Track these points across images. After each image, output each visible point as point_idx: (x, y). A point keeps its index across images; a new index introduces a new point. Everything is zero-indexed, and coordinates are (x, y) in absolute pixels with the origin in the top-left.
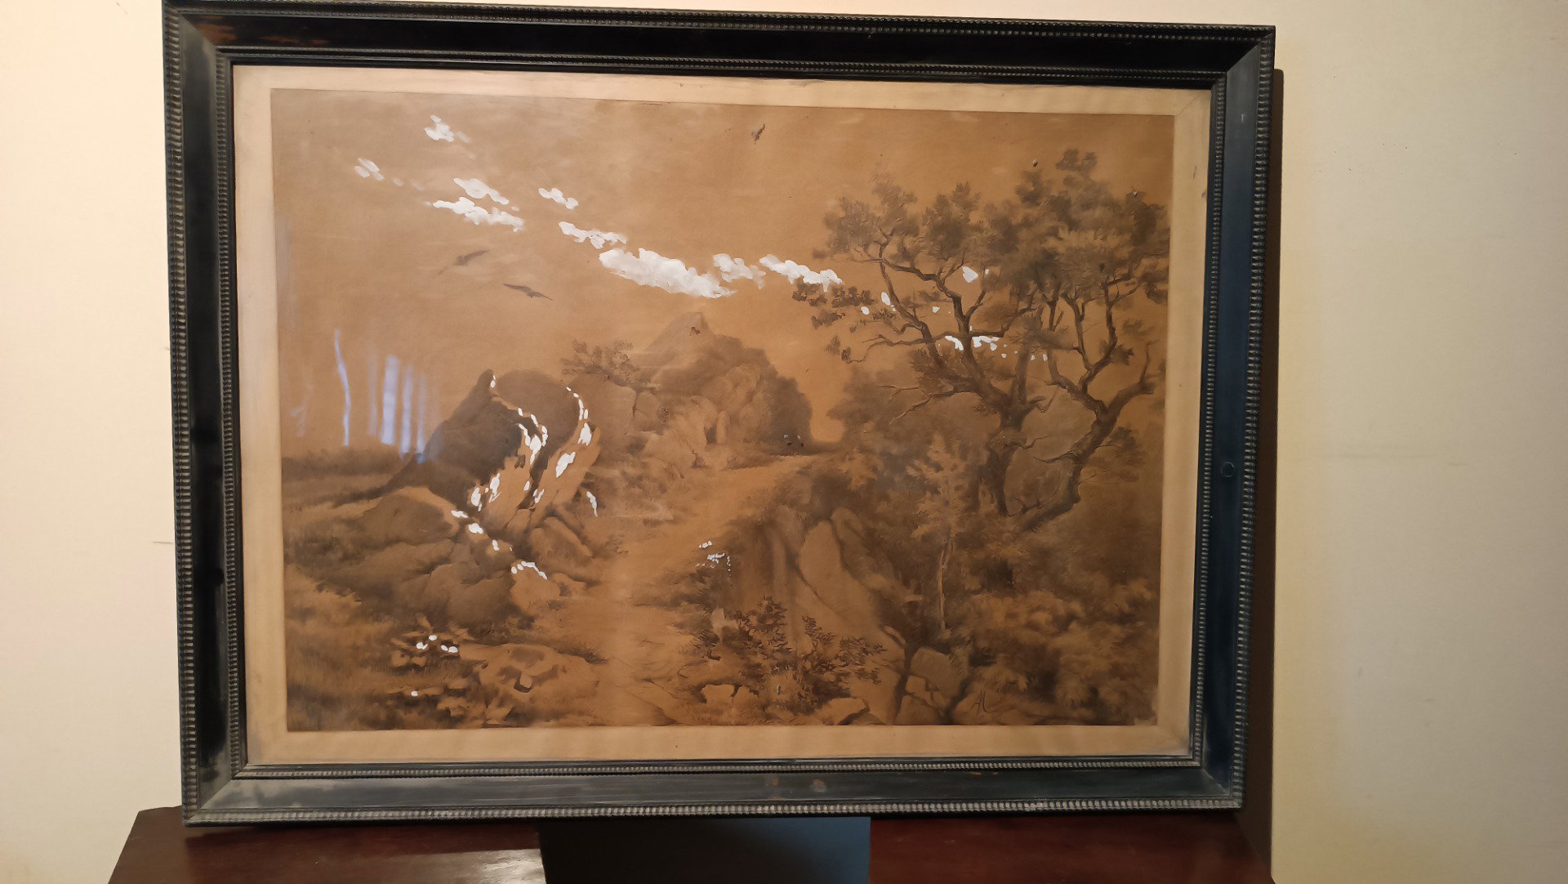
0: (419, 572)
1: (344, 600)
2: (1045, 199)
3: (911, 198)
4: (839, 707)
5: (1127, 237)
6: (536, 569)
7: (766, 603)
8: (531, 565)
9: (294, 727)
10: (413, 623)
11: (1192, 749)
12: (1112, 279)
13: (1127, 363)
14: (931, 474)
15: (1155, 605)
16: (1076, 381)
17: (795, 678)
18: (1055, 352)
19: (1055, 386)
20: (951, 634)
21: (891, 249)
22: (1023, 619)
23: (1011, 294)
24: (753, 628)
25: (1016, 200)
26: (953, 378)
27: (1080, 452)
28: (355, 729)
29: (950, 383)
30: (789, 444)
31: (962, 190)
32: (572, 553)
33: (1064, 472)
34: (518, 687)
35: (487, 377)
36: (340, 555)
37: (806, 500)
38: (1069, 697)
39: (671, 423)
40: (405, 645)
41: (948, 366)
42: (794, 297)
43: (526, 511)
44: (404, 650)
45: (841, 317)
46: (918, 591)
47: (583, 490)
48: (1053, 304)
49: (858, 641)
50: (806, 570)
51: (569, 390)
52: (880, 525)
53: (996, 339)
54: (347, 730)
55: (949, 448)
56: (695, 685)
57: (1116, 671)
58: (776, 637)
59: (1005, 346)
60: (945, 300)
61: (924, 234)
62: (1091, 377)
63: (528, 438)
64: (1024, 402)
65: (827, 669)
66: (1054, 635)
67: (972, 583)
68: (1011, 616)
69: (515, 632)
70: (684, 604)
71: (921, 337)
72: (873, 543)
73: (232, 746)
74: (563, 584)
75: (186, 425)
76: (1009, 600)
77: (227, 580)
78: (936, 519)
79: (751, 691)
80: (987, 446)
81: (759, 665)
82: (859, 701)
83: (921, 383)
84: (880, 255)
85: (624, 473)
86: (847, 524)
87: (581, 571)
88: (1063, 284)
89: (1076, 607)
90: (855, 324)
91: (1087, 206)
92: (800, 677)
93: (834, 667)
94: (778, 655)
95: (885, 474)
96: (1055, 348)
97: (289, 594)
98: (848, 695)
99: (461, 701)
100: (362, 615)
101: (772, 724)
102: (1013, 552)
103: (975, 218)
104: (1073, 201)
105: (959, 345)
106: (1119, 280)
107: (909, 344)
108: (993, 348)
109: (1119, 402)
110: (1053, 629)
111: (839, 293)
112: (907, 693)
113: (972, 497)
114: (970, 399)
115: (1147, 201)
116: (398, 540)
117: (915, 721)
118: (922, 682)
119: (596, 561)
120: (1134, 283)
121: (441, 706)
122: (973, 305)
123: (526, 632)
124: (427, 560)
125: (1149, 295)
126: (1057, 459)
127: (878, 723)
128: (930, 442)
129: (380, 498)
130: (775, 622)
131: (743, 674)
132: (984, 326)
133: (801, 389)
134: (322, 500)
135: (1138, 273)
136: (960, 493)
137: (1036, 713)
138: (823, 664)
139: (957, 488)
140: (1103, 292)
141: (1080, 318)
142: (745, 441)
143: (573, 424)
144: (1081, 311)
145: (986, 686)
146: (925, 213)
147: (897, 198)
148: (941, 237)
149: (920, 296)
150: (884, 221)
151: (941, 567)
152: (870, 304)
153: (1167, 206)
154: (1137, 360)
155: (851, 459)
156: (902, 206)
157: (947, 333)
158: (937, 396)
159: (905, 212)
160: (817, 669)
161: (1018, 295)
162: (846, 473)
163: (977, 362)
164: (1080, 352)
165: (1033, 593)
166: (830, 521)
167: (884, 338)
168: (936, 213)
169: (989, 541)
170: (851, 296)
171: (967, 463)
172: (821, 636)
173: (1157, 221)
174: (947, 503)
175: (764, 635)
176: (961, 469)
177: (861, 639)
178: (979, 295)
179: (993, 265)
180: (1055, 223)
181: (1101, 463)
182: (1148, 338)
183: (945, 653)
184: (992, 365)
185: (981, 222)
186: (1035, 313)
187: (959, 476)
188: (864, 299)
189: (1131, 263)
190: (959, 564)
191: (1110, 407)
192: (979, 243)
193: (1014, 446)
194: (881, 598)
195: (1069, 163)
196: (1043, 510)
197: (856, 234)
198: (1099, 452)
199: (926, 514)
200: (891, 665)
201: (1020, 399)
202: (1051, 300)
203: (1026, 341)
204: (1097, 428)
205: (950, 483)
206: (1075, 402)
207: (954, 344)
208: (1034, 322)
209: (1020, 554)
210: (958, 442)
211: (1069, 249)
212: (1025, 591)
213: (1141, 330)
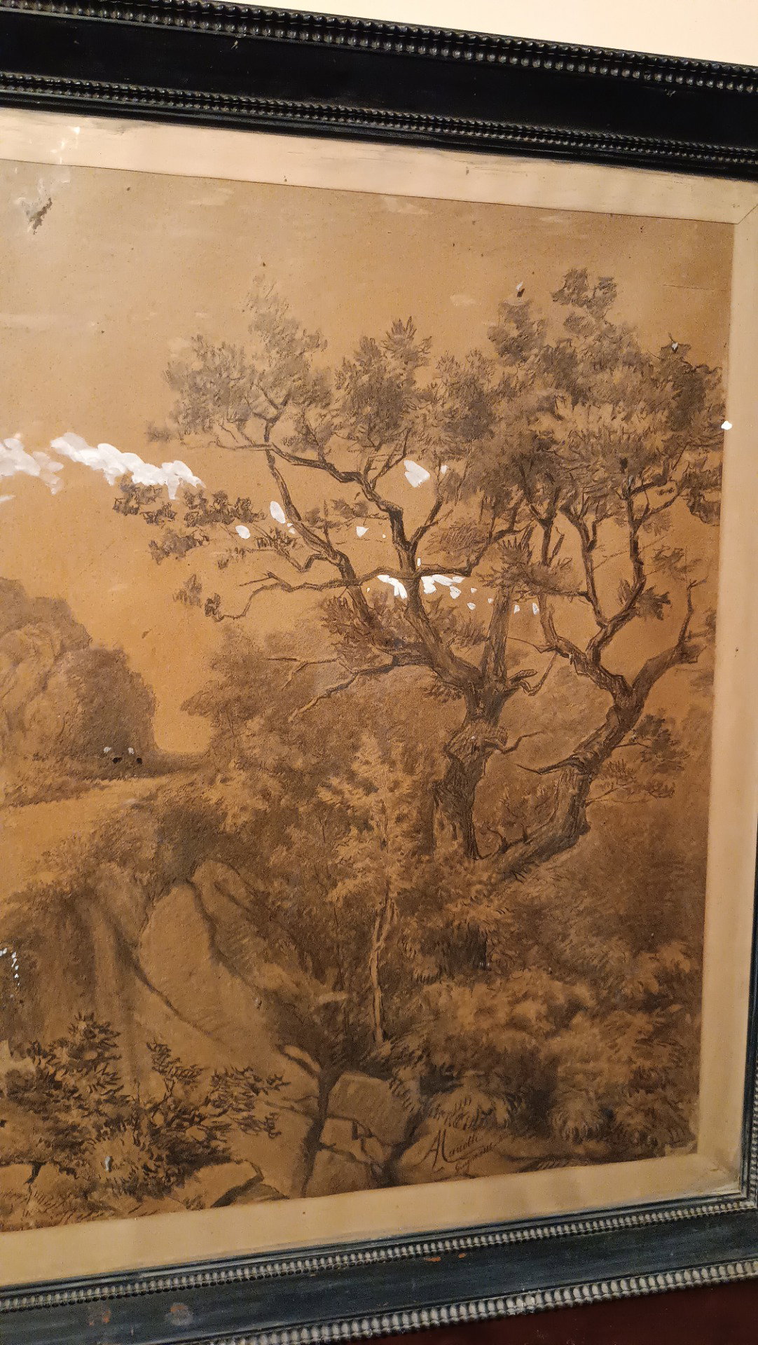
2: (535, 351)
4: (212, 1178)
5: (662, 416)
7: (82, 1026)
11: (745, 1184)
12: (638, 484)
13: (660, 617)
14: (358, 799)
15: (695, 978)
16: (582, 644)
17: (137, 1142)
18: (550, 599)
19: (551, 654)
20: (392, 1049)
21: (285, 428)
22: (502, 1016)
23: (483, 505)
24: (63, 1067)
25: (490, 351)
26: (389, 643)
27: (589, 756)
29: (386, 652)
30: (116, 760)
31: (402, 329)
33: (564, 787)
37: (148, 853)
38: (572, 1125)
41: (383, 623)
42: (117, 508)
45: (201, 543)
46: (338, 985)
48: (547, 523)
49: (242, 1073)
50: (150, 969)
52: (276, 884)
53: (459, 579)
55: (386, 759)
57: (640, 1081)
58: (103, 1079)
59: (473, 590)
60: (376, 516)
61: (341, 402)
62: (605, 640)
64: (503, 679)
65: (192, 1122)
66: (549, 1035)
67: (423, 967)
68: (484, 1012)
71: (338, 576)
72: (262, 914)
76: (481, 988)
78: (366, 870)
79: (61, 1170)
80: (446, 749)
81: (74, 1127)
82: (246, 1166)
83: (339, 652)
84: (267, 439)
86: (219, 887)
88: (565, 491)
89: (583, 991)
90: (227, 554)
91: (601, 365)
92: (146, 1140)
93: (202, 1118)
94: (107, 1109)
95: (283, 802)
96: (551, 594)
98: (227, 1160)
102: (486, 913)
103: (423, 379)
104: (579, 357)
105: (400, 590)
106: (649, 486)
107: (320, 588)
108: (455, 594)
109: (648, 678)
110: (546, 1026)
111: (197, 501)
112: (322, 1146)
113: (424, 834)
114: (416, 675)
115: (693, 359)
117: (336, 1187)
118: (348, 1126)
120: (670, 491)
122: (422, 523)
125: (692, 508)
126: (554, 767)
127: (278, 1197)
128: (355, 748)
130: (100, 1055)
131: (48, 1144)
132: (439, 559)
133: (133, 666)
135: (677, 475)
136: (405, 826)
137: (523, 1154)
138: (185, 1115)
139: (399, 819)
140: (624, 504)
141: (589, 546)
142: (37, 756)
144: (591, 534)
145: (448, 1123)
146: (340, 368)
147: (292, 340)
148: (368, 409)
149: (336, 508)
150: (271, 379)
151: (376, 945)
152: (251, 521)
153: (721, 368)
154: (675, 610)
155: (224, 781)
156: (301, 354)
157: (381, 571)
158: (365, 673)
159: (306, 365)
160: (174, 1125)
161: (493, 508)
162: (216, 804)
163: (430, 617)
164: (589, 600)
165: (516, 974)
166: (192, 885)
167: (277, 579)
168: (359, 368)
169: (451, 899)
170: (218, 507)
171: (415, 778)
172: (179, 1072)
173: (707, 391)
174: (384, 843)
175: (83, 1076)
176: (405, 788)
177: (247, 1070)
178: (432, 507)
179: (453, 458)
180: (551, 391)
181: (622, 772)
182: (691, 577)
183: (384, 1078)
184: (453, 622)
185: (434, 386)
186: (519, 536)
187: (400, 801)
188: (241, 512)
189: (667, 459)
190: (404, 939)
191: (634, 685)
192: (431, 421)
193: (488, 749)
194: (278, 1001)
195: (572, 293)
196: (533, 847)
197: (219, 400)
198: (617, 755)
199: (349, 863)
200: (296, 1106)
201: (496, 675)
202: (544, 516)
203: (507, 583)
204: (614, 718)
205: (388, 811)
206: (582, 679)
207: (392, 588)
208: (519, 552)
209: (498, 916)
210: (401, 745)
211: (573, 433)
212: (505, 972)
213: (680, 565)
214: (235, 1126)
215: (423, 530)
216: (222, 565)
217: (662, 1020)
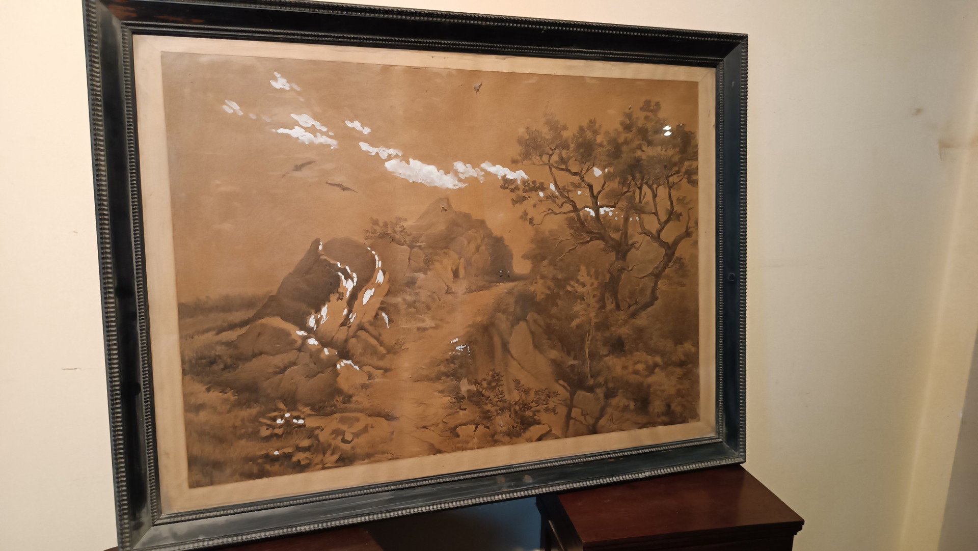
0: (276, 373)
1: (225, 396)
2: (635, 128)
3: (565, 128)
4: (535, 431)
5: (678, 150)
6: (352, 364)
7: (491, 373)
8: (349, 362)
9: (193, 485)
10: (274, 407)
11: (718, 432)
12: (670, 173)
13: (679, 221)
14: (580, 289)
15: (697, 355)
16: (654, 231)
17: (510, 416)
18: (643, 216)
19: (643, 235)
20: (594, 381)
21: (555, 158)
22: (630, 369)
23: (619, 183)
24: (485, 388)
25: (621, 129)
26: (590, 232)
27: (657, 272)
28: (237, 481)
29: (588, 236)
30: (501, 276)
31: (592, 122)
32: (375, 352)
33: (649, 283)
34: (344, 441)
35: (316, 243)
36: (222, 366)
37: (511, 309)
38: (656, 410)
39: (431, 267)
40: (269, 422)
41: (587, 225)
42: (501, 187)
43: (346, 327)
44: (268, 425)
45: (527, 199)
46: (575, 358)
47: (380, 312)
48: (640, 188)
49: (544, 390)
50: (513, 351)
51: (369, 249)
52: (553, 321)
53: (612, 209)
54: (231, 482)
55: (589, 274)
56: (452, 427)
57: (679, 393)
58: (498, 393)
59: (617, 213)
60: (584, 187)
61: (573, 149)
62: (662, 229)
63: (344, 281)
64: (627, 245)
65: (528, 409)
66: (647, 376)
67: (604, 351)
68: (625, 367)
69: (340, 406)
70: (443, 378)
71: (572, 209)
72: (549, 331)
73: (152, 503)
74: (369, 372)
75: (111, 285)
76: (623, 359)
77: (143, 390)
78: (583, 315)
79: (485, 427)
80: (609, 271)
81: (489, 411)
82: (546, 426)
83: (572, 236)
84: (549, 162)
85: (404, 300)
86: (535, 321)
87: (381, 363)
88: (646, 177)
89: (658, 359)
90: (536, 202)
91: (656, 132)
92: (513, 415)
93: (531, 407)
94: (500, 404)
95: (555, 291)
96: (643, 214)
97: (186, 396)
98: (540, 423)
99: (307, 454)
100: (239, 404)
101: (498, 445)
102: (625, 331)
103: (599, 139)
104: (649, 130)
105: (593, 213)
106: (674, 174)
107: (566, 213)
108: (611, 214)
109: (676, 242)
110: (646, 373)
111: (526, 184)
112: (572, 418)
113: (602, 300)
114: (600, 244)
115: (687, 129)
116: (261, 353)
117: (577, 434)
118: (579, 411)
119: (388, 356)
120: (681, 176)
121: (294, 459)
122: (599, 190)
123: (347, 405)
124: (281, 365)
125: (688, 182)
126: (645, 276)
127: (557, 438)
128: (579, 271)
129: (248, 326)
130: (497, 384)
131: (480, 417)
132: (605, 202)
133: (506, 243)
134: (207, 331)
135: (683, 170)
136: (596, 299)
137: (640, 422)
138: (525, 406)
139: (594, 296)
140: (666, 181)
141: (655, 196)
142: (476, 275)
143: (373, 271)
144: (655, 191)
145: (614, 409)
146: (572, 136)
147: (557, 127)
148: (582, 150)
150: (550, 141)
151: (587, 343)
152: (544, 190)
154: (684, 218)
155: (536, 283)
156: (560, 132)
157: (586, 207)
159: (562, 136)
160: (522, 410)
161: (623, 183)
162: (533, 291)
163: (602, 223)
164: (656, 215)
165: (635, 353)
166: (526, 320)
167: (552, 210)
168: (578, 136)
169: (612, 326)
170: (533, 186)
171: (598, 281)
172: (524, 390)
173: (692, 140)
174: (589, 305)
175: (491, 392)
176: (595, 285)
177: (546, 389)
178: (603, 184)
179: (609, 166)
180: (640, 142)
181: (668, 277)
182: (689, 206)
183: (591, 392)
184: (610, 224)
185: (603, 141)
186: (631, 193)
187: (594, 289)
188: (541, 187)
189: (680, 164)
190: (597, 340)
191: (672, 246)
192: (602, 153)
193: (623, 270)
194: (556, 364)
195: (646, 108)
196: (639, 306)
197: (535, 149)
198: (667, 271)
199: (578, 312)
200: (562, 403)
201: (625, 243)
202: (639, 186)
203: (628, 210)
204: (666, 258)
205: (590, 293)
206: (654, 244)
207: (590, 212)
208: (631, 199)
209: (628, 332)
210: (594, 269)
211: (648, 156)
212: (631, 353)
213: (685, 202)
214: (542, 410)
217: (685, 370)
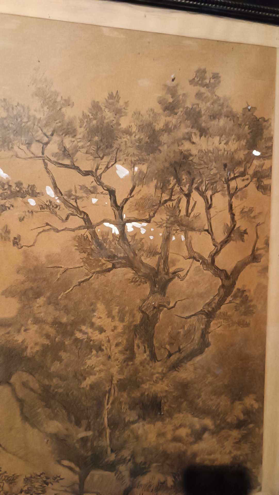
2: (181, 109)
3: (68, 103)
5: (243, 142)
12: (232, 176)
13: (243, 241)
14: (96, 336)
16: (206, 255)
18: (190, 233)
19: (191, 260)
20: (115, 457)
21: (53, 148)
22: (169, 436)
23: (156, 187)
25: (158, 109)
27: (210, 309)
29: (109, 261)
31: (113, 97)
33: (198, 324)
41: (107, 247)
45: (9, 208)
46: (88, 428)
48: (188, 196)
49: (40, 476)
52: (54, 380)
53: (145, 224)
55: (110, 315)
59: (152, 230)
60: (102, 193)
61: (82, 135)
62: (217, 253)
64: (167, 273)
66: (192, 443)
67: (131, 416)
68: (161, 435)
71: (83, 223)
72: (48, 396)
76: (159, 424)
78: (100, 371)
80: (140, 309)
83: (84, 262)
84: (43, 153)
86: (24, 384)
88: (196, 180)
89: (208, 422)
90: (24, 214)
91: (214, 117)
95: (57, 339)
96: (191, 231)
102: (162, 388)
103: (125, 123)
104: (203, 112)
105: (115, 230)
106: (237, 177)
107: (73, 230)
108: (143, 231)
109: (237, 270)
110: (191, 439)
111: (6, 187)
114: (124, 273)
115: (258, 114)
120: (247, 179)
122: (125, 197)
125: (258, 188)
126: (193, 315)
128: (94, 310)
132: (135, 214)
135: (251, 171)
136: (120, 348)
139: (117, 345)
140: (226, 186)
141: (209, 207)
144: (209, 201)
145: (144, 490)
146: (81, 117)
147: (55, 102)
148: (96, 138)
149: (81, 189)
150: (44, 122)
151: (106, 407)
152: (36, 197)
153: (271, 119)
154: (250, 238)
155: (25, 330)
156: (60, 109)
157: (105, 221)
158: (98, 272)
159: (63, 115)
161: (161, 188)
162: (22, 342)
163: (131, 243)
164: (209, 233)
165: (176, 415)
166: (10, 384)
167: (50, 226)
168: (91, 117)
169: (143, 382)
170: (18, 189)
171: (124, 324)
172: (6, 478)
173: (264, 130)
174: (109, 357)
176: (120, 329)
177: (42, 474)
178: (130, 189)
179: (141, 164)
180: (189, 130)
181: (225, 316)
182: (258, 221)
183: (112, 471)
184: (143, 245)
185: (130, 127)
186: (174, 203)
187: (118, 335)
188: (30, 192)
189: (246, 164)
190: (121, 403)
191: (231, 274)
192: (129, 144)
193: (161, 308)
195: (199, 80)
196: (183, 354)
197: (17, 133)
198: (223, 308)
199: (92, 368)
200: (68, 489)
201: (164, 271)
202: (187, 192)
203: (168, 225)
204: (222, 290)
205: (111, 341)
206: (205, 272)
207: (111, 229)
208: (174, 210)
209: (167, 388)
210: (117, 308)
211: (200, 151)
212: (171, 416)
213: (252, 215)
215: (126, 200)
216: (21, 219)
